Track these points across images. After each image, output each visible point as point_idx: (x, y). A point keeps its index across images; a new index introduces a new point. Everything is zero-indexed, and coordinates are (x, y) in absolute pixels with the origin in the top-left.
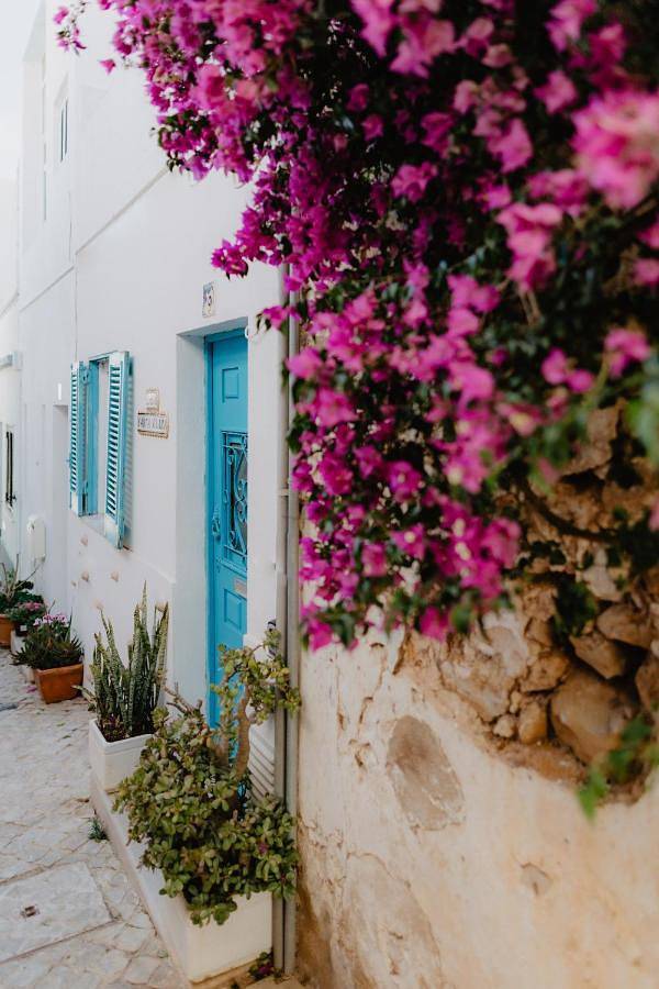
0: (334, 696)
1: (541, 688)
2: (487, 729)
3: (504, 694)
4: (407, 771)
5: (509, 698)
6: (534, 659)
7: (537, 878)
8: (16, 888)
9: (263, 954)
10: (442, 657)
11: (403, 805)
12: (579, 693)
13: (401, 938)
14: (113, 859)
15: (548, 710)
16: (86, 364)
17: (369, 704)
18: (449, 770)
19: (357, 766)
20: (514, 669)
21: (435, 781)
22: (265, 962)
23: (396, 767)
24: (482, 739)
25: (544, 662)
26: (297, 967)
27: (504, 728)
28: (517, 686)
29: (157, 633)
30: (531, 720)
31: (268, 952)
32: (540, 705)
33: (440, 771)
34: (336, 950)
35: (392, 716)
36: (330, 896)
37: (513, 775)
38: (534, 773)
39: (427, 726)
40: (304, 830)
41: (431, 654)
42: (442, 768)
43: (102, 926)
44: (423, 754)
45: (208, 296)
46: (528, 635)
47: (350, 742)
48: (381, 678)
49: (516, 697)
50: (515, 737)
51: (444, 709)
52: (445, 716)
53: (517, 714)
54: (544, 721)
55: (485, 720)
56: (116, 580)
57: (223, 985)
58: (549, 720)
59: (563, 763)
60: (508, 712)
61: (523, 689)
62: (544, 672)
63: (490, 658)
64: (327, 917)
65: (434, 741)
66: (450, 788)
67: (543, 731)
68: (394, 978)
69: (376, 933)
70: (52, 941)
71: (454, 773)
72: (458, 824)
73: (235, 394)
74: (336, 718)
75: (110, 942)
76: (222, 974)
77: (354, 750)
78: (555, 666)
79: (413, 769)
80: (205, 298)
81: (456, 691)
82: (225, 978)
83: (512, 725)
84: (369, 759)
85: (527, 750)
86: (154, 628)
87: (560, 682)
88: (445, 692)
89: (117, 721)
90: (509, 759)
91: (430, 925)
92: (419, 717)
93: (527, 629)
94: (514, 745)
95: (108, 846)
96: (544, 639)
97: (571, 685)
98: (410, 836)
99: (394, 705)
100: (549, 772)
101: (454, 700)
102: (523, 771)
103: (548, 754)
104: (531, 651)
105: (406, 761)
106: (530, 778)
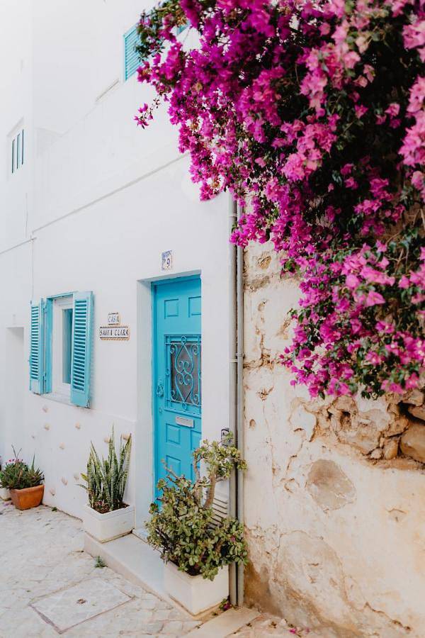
0: (270, 460)
1: (396, 433)
2: (366, 457)
3: (376, 440)
4: (320, 485)
5: (379, 441)
6: (393, 421)
7: (397, 514)
8: (66, 593)
9: (224, 600)
10: (338, 429)
11: (318, 502)
12: (416, 432)
13: (317, 564)
14: (115, 574)
15: (400, 443)
16: (45, 300)
17: (293, 459)
18: (346, 479)
19: (286, 491)
20: (381, 427)
21: (338, 486)
22: (226, 603)
23: (313, 485)
24: (365, 461)
25: (398, 422)
26: (245, 602)
27: (376, 454)
28: (382, 435)
29: (123, 452)
30: (391, 448)
31: (226, 598)
32: (396, 441)
33: (341, 481)
34: (272, 585)
35: (309, 462)
36: (268, 560)
37: (384, 473)
38: (395, 470)
39: (333, 462)
40: (248, 532)
41: (331, 430)
42: (343, 479)
43: (127, 602)
44: (330, 475)
45: (166, 258)
46: (389, 411)
47: (281, 480)
48: (302, 445)
49: (382, 440)
50: (382, 458)
51: (342, 452)
52: (343, 455)
53: (383, 448)
54: (397, 448)
55: (364, 453)
56: (79, 428)
57: (209, 614)
58: (399, 448)
59: (409, 463)
60: (378, 447)
61: (386, 436)
62: (398, 426)
63: (367, 425)
64: (266, 571)
65: (337, 467)
66: (348, 487)
67: (396, 453)
68: (313, 585)
69: (301, 567)
70: (104, 611)
71: (349, 480)
72: (352, 503)
73: (176, 313)
74: (271, 470)
75: (138, 607)
76: (206, 610)
77: (283, 484)
78: (403, 422)
79: (324, 483)
80: (164, 260)
81: (348, 443)
82: (208, 612)
83: (381, 452)
84: (293, 486)
85: (389, 462)
86: (121, 449)
87: (405, 429)
88: (341, 445)
89: (103, 503)
90: (380, 467)
91: (335, 553)
92: (328, 459)
93: (388, 408)
94: (382, 461)
95: (109, 570)
96: (396, 412)
97: (412, 429)
98: (323, 515)
99: (311, 456)
100: (403, 468)
101: (347, 448)
102: (390, 470)
103: (400, 461)
104: (391, 417)
105: (320, 481)
106: (393, 472)
